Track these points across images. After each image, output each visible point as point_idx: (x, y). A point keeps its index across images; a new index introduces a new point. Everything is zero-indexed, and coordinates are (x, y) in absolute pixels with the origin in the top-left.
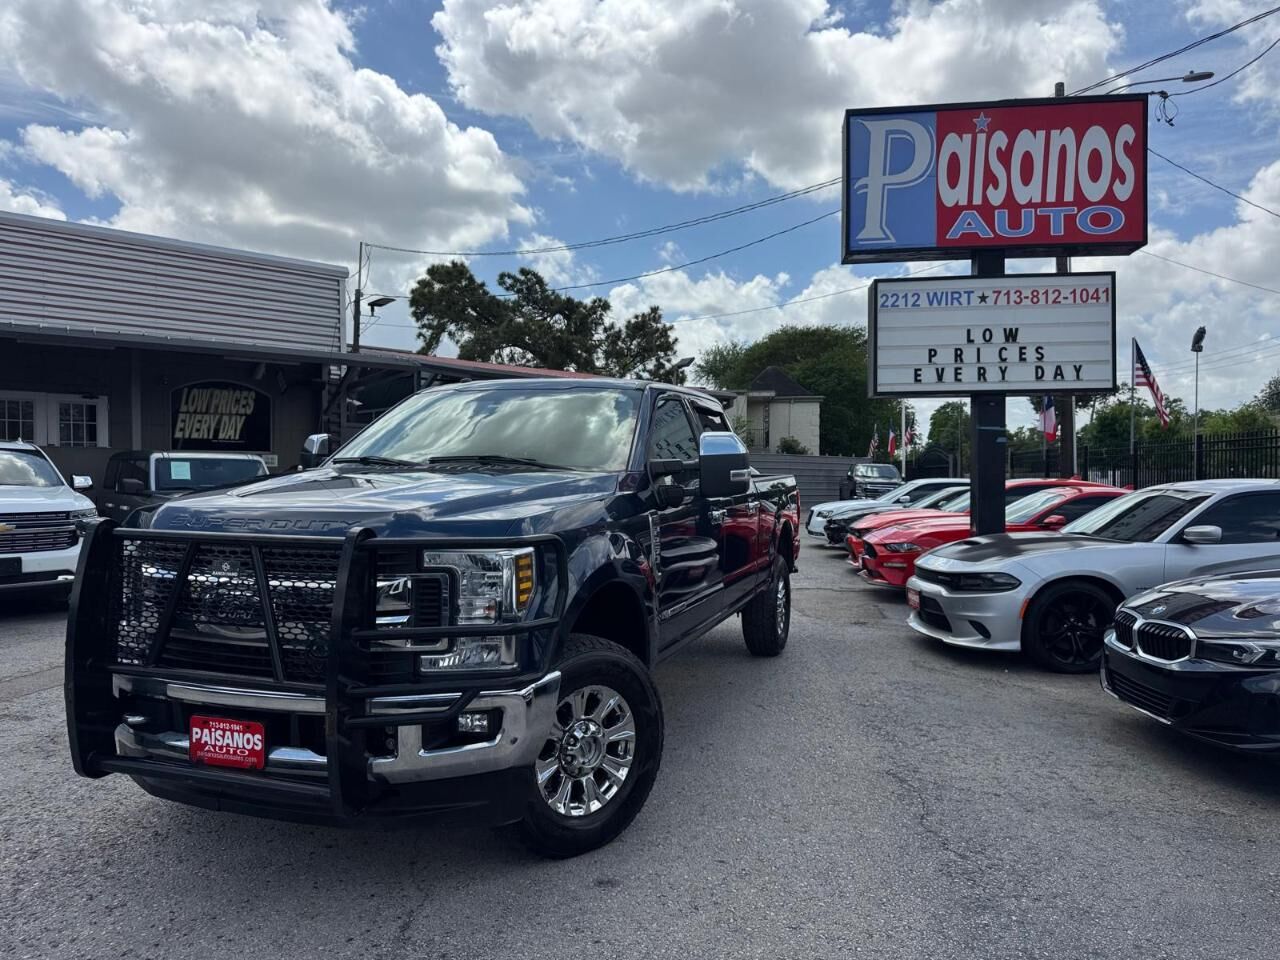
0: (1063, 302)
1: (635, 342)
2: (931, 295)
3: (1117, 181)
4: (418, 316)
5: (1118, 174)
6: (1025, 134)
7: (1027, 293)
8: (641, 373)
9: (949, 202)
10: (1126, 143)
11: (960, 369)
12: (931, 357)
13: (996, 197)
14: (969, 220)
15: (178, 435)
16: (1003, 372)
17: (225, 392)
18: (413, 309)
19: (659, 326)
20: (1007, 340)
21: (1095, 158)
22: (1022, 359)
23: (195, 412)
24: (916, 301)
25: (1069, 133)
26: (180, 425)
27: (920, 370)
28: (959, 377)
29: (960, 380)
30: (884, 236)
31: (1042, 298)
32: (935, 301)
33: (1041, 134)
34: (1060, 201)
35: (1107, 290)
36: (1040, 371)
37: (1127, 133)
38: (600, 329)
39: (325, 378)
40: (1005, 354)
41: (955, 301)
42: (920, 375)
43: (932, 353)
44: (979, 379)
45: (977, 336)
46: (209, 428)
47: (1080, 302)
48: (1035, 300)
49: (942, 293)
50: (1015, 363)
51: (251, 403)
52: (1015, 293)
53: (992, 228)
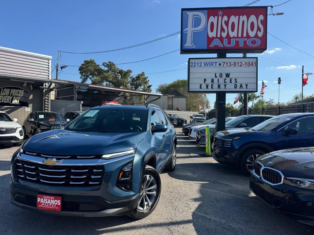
0: (243, 66)
1: (138, 81)
2: (205, 63)
3: (259, 31)
4: (81, 73)
5: (259, 29)
6: (233, 17)
7: (232, 63)
8: (140, 89)
9: (211, 36)
10: (261, 20)
11: (213, 85)
12: (205, 81)
13: (224, 35)
14: (216, 41)
16: (225, 86)
17: (15, 90)
18: (80, 71)
19: (144, 77)
20: (226, 76)
21: (252, 24)
22: (231, 82)
24: (201, 65)
25: (245, 16)
26: (1, 99)
27: (202, 85)
28: (213, 87)
30: (192, 46)
31: (237, 64)
32: (206, 65)
33: (237, 17)
34: (242, 37)
35: (255, 63)
37: (261, 17)
38: (129, 77)
40: (226, 81)
41: (212, 65)
43: (205, 80)
44: (218, 88)
45: (218, 75)
46: (9, 100)
47: (248, 66)
48: (235, 65)
49: (208, 63)
50: (229, 83)
51: (23, 93)
52: (229, 63)
53: (223, 44)
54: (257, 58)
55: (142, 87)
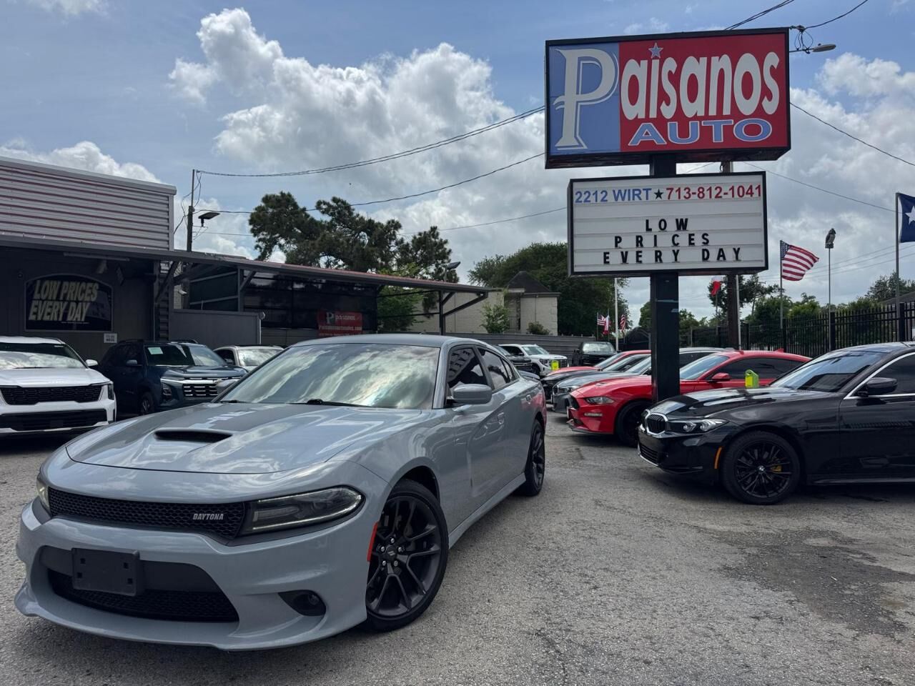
1: (419, 252)
2: (617, 192)
3: (766, 98)
4: (255, 232)
5: (766, 93)
6: (690, 61)
7: (694, 190)
9: (630, 116)
10: (772, 67)
11: (641, 252)
12: (617, 243)
13: (668, 111)
14: (646, 130)
15: (32, 317)
16: (676, 254)
17: (73, 284)
18: (251, 227)
19: (437, 240)
20: (679, 228)
21: (747, 79)
22: (691, 244)
23: (47, 299)
24: (604, 197)
25: (726, 58)
26: (33, 310)
27: (608, 253)
28: (640, 259)
29: (641, 262)
30: (577, 144)
31: (707, 193)
32: (620, 198)
33: (704, 60)
34: (720, 115)
35: (759, 187)
36: (706, 253)
37: (772, 59)
38: (393, 243)
39: (156, 272)
40: (677, 240)
41: (636, 197)
42: (608, 258)
43: (618, 240)
44: (656, 260)
45: (654, 225)
46: (59, 311)
47: (738, 197)
48: (701, 195)
49: (625, 191)
50: (685, 247)
51: (95, 293)
52: (685, 189)
53: (665, 137)
54: (763, 174)
55: (432, 269)
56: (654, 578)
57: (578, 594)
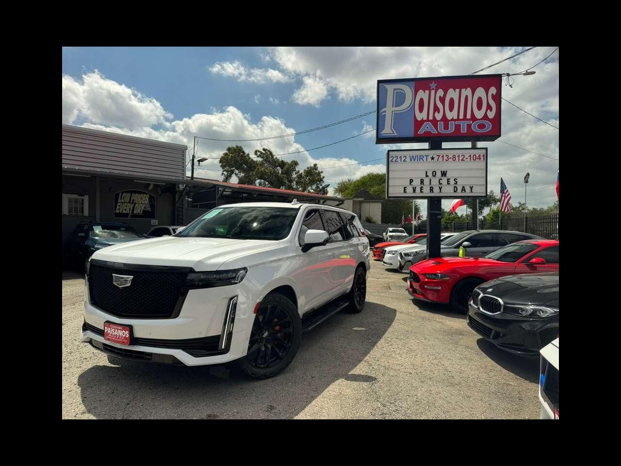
0: (466, 160)
1: (308, 178)
3: (489, 110)
4: (222, 167)
5: (489, 107)
6: (451, 91)
7: (451, 156)
8: (310, 190)
9: (419, 119)
10: (493, 94)
11: (423, 187)
12: (411, 182)
13: (439, 116)
14: (427, 126)
15: (117, 211)
16: (440, 189)
17: (137, 195)
18: (221, 164)
19: (317, 171)
20: (442, 175)
21: (480, 100)
22: (448, 184)
23: (124, 202)
24: (405, 159)
25: (469, 89)
26: (118, 207)
27: (406, 188)
28: (422, 191)
30: (392, 132)
31: (457, 158)
32: (413, 160)
33: (457, 90)
34: (465, 118)
35: (484, 155)
36: (456, 188)
38: (294, 173)
39: (177, 189)
40: (441, 182)
41: (421, 159)
42: (406, 190)
43: (411, 181)
44: (430, 192)
45: (430, 174)
46: (130, 209)
47: (473, 160)
48: (454, 159)
49: (416, 156)
50: (445, 185)
51: (147, 199)
52: (446, 156)
53: (437, 129)
54: (486, 149)
55: (314, 187)
56: (418, 343)
57: (383, 347)
